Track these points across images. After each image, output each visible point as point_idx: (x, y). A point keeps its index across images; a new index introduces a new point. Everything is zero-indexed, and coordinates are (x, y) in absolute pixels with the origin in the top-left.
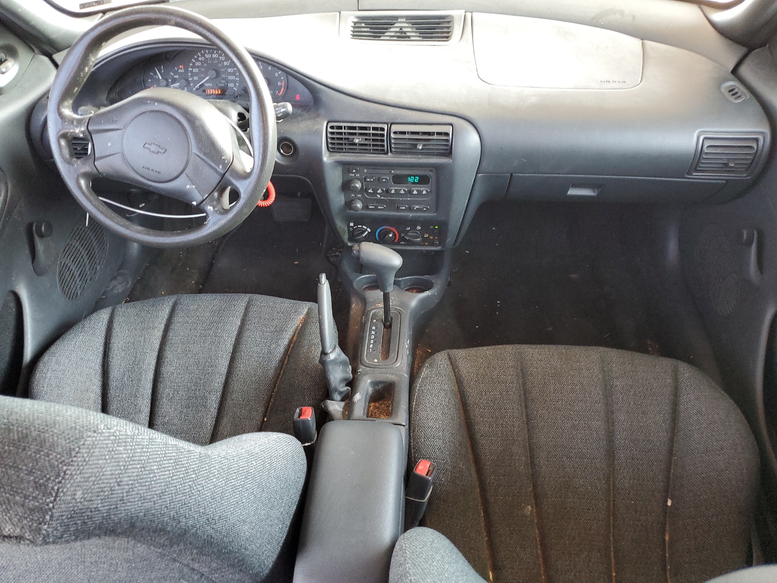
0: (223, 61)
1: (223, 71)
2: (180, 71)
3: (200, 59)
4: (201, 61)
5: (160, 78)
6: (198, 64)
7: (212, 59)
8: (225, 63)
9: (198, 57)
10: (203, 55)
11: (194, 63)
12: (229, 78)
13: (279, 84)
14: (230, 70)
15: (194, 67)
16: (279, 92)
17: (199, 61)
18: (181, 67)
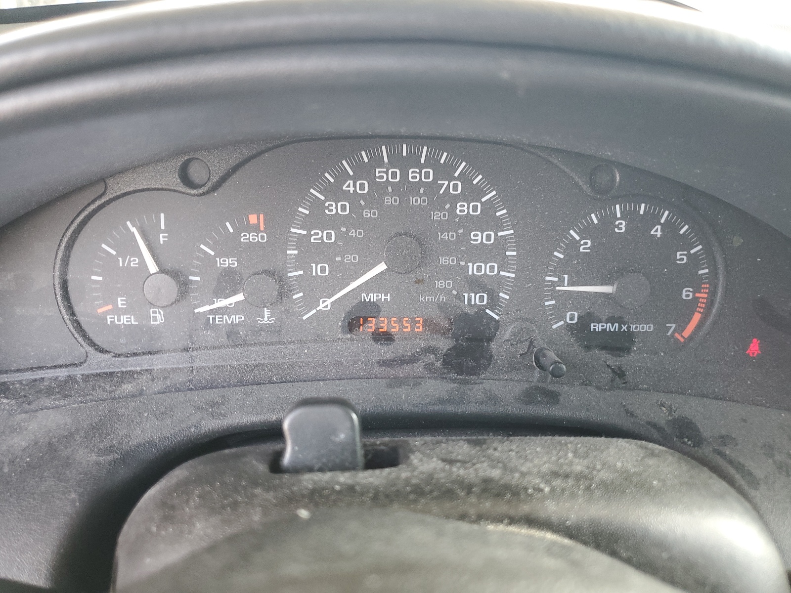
0: (455, 199)
1: (447, 244)
2: (248, 237)
3: (349, 186)
4: (353, 198)
5: (153, 268)
6: (334, 208)
7: (405, 188)
8: (463, 208)
9: (342, 177)
10: (363, 171)
11: (317, 206)
12: (472, 269)
13: (687, 294)
14: (478, 237)
15: (318, 219)
16: (680, 329)
17: (346, 196)
18: (253, 219)
